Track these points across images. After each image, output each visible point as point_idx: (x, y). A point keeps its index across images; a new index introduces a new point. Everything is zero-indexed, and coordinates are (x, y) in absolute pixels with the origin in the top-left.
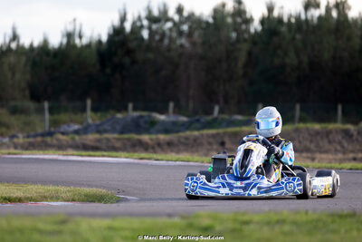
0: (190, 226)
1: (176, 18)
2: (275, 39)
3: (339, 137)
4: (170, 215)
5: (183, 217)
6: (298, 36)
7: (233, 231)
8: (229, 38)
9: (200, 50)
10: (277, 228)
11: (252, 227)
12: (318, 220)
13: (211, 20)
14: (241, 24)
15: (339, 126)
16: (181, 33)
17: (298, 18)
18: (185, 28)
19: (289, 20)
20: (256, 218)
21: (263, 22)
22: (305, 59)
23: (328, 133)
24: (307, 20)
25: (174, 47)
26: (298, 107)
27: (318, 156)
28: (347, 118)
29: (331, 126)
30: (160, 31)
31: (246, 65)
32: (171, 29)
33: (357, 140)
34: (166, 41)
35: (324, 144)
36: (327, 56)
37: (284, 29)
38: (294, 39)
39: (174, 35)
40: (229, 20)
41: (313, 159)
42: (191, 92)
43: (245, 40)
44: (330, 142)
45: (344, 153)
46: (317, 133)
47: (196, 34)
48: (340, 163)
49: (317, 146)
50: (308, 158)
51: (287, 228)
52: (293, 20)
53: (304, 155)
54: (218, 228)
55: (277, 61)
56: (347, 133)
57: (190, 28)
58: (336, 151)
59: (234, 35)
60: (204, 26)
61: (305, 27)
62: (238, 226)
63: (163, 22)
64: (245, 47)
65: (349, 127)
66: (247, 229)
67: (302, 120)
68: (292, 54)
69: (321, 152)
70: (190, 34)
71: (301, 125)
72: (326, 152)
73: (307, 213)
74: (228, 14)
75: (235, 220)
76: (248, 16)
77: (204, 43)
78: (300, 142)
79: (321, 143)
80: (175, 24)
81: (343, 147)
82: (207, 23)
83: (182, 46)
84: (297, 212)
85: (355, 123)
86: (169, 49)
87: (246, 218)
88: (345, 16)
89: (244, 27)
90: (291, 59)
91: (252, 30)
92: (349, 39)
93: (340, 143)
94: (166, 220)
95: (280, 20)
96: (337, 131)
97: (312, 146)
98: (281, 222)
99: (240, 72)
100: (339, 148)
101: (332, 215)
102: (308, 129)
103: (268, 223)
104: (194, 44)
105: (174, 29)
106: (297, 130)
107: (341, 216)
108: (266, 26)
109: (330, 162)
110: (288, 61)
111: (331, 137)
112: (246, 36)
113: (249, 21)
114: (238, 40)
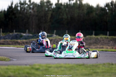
1: (29, 3)
2: (60, 10)
5: (30, 65)
6: (67, 9)
7: (46, 70)
8: (45, 10)
9: (36, 14)
10: (60, 69)
11: (52, 68)
12: (72, 66)
13: (40, 4)
14: (49, 5)
16: (30, 8)
17: (67, 4)
18: (31, 6)
19: (64, 4)
20: (53, 66)
21: (56, 5)
22: (69, 16)
24: (70, 4)
25: (28, 12)
26: (67, 31)
30: (24, 8)
31: (51, 18)
32: (27, 7)
34: (26, 11)
36: (76, 15)
37: (62, 7)
38: (65, 10)
39: (28, 9)
40: (45, 4)
42: (33, 27)
43: (50, 10)
47: (35, 8)
51: (62, 69)
52: (65, 4)
54: (41, 68)
55: (60, 17)
57: (33, 6)
59: (47, 9)
60: (37, 6)
61: (69, 6)
62: (47, 68)
63: (25, 5)
64: (50, 13)
66: (50, 69)
68: (65, 15)
70: (33, 9)
73: (69, 64)
74: (45, 2)
75: (47, 66)
76: (51, 3)
77: (37, 11)
80: (28, 5)
82: (38, 5)
83: (30, 12)
84: (66, 64)
86: (26, 13)
87: (50, 66)
88: (82, 3)
90: (65, 16)
91: (53, 7)
92: (83, 10)
94: (25, 66)
95: (61, 4)
98: (61, 67)
99: (49, 20)
101: (77, 65)
103: (57, 67)
104: (34, 12)
105: (28, 7)
107: (80, 65)
108: (57, 6)
110: (64, 17)
112: (51, 9)
113: (51, 4)
114: (48, 10)
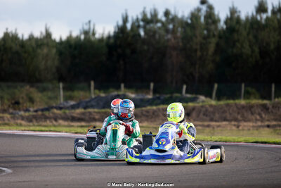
3: (259, 110)
14: (211, 24)
16: (167, 31)
18: (171, 26)
23: (250, 107)
27: (243, 124)
29: (253, 102)
33: (272, 112)
35: (248, 115)
41: (238, 127)
44: (252, 114)
45: (262, 121)
46: (243, 107)
49: (243, 116)
50: (235, 125)
53: (233, 123)
56: (264, 107)
57: (174, 26)
58: (257, 120)
59: (205, 32)
60: (184, 24)
63: (155, 22)
65: (266, 102)
69: (245, 121)
72: (250, 120)
78: (230, 114)
79: (245, 114)
80: (163, 24)
81: (261, 117)
93: (260, 114)
97: (239, 117)
100: (258, 117)
102: (236, 104)
105: (162, 28)
111: (253, 110)
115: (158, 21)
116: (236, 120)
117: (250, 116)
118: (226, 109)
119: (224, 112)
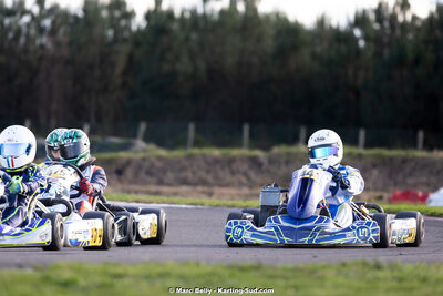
0: (47, 280)
1: (36, 10)
2: (165, 39)
3: (245, 167)
4: (20, 266)
5: (36, 268)
6: (194, 36)
7: (102, 286)
8: (104, 37)
9: (65, 52)
10: (159, 284)
11: (126, 281)
12: (213, 274)
13: (80, 14)
14: (119, 19)
15: (244, 152)
16: (41, 30)
17: (194, 12)
18: (47, 23)
19: (182, 13)
20: (131, 270)
21: (148, 16)
22: (202, 66)
23: (231, 161)
24: (205, 16)
25: (31, 48)
26: (192, 127)
27: (217, 190)
28: (256, 142)
29: (235, 152)
30: (15, 27)
31: (125, 73)
32: (28, 25)
33: (268, 171)
34: (22, 40)
35: (225, 175)
36: (230, 61)
37: (175, 26)
38: (187, 39)
39: (33, 32)
40: (105, 14)
41: (210, 195)
42: (54, 107)
43: (125, 40)
44: (233, 173)
45: (251, 187)
46: (217, 161)
47: (62, 31)
48: (245, 200)
49: (216, 177)
50: (203, 192)
52: (187, 15)
53: (200, 188)
54: (82, 282)
55: (166, 68)
56: (255, 162)
57: (53, 23)
58: (241, 185)
59: (110, 33)
60: (71, 20)
61: (202, 24)
62: (108, 280)
63: (18, 15)
64: (125, 49)
65: (259, 153)
66: (119, 284)
67: (197, 144)
68: (185, 59)
69: (221, 186)
70: (53, 32)
71: (196, 151)
72: (228, 185)
73: (197, 264)
74: (103, 7)
75: (105, 273)
76: (129, 8)
77: (70, 44)
78: (194, 173)
79: (221, 174)
80: (33, 18)
81: (249, 179)
82: (76, 17)
83: (42, 47)
84: (185, 263)
85: (266, 148)
86: (26, 50)
87: (119, 270)
88: (255, 10)
89: (123, 23)
90: (184, 65)
91: (134, 27)
92: (259, 40)
93: (245, 174)
94: (15, 272)
95: (170, 15)
96: (243, 159)
97: (210, 178)
98: (164, 275)
99: (118, 81)
100: (244, 180)
101: (231, 267)
102: (204, 156)
103: (148, 277)
104: (58, 44)
105: (33, 25)
106: (190, 157)
107: (242, 269)
108: (153, 22)
109: (232, 199)
110: (179, 67)
111: (234, 166)
112: (126, 34)
113: (129, 15)
114: (115, 40)
115: (24, 12)
116: (203, 183)
117: (229, 178)
118: (186, 163)
119: (183, 169)
